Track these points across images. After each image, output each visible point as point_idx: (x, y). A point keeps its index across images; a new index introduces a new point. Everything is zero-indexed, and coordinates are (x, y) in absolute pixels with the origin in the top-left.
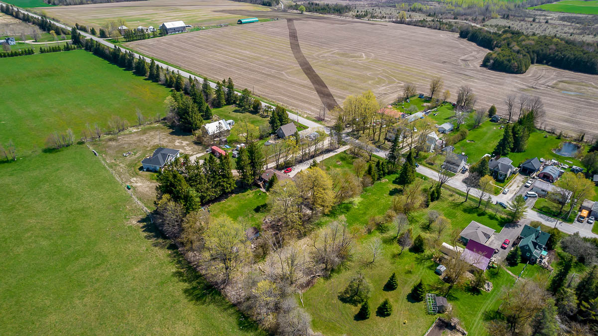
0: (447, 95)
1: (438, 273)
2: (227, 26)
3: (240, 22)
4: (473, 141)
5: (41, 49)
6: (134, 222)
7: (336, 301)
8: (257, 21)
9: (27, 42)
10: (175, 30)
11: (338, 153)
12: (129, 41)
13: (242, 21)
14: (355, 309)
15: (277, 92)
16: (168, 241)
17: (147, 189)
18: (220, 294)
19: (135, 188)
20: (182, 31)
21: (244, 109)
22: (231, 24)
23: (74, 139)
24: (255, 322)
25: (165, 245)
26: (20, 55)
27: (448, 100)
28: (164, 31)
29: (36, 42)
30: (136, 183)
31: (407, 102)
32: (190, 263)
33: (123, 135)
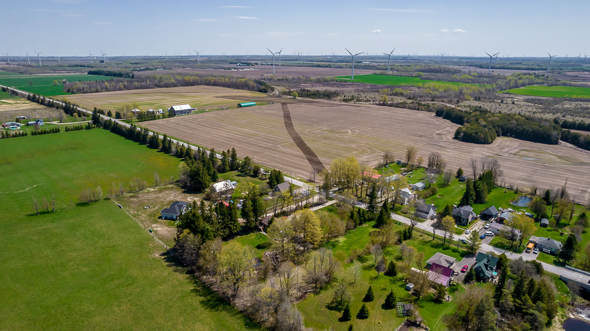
0: (420, 161)
1: (408, 289)
2: (228, 109)
3: (240, 106)
4: (442, 196)
5: (66, 128)
6: (157, 255)
7: (324, 309)
8: (254, 105)
9: (53, 123)
10: (182, 112)
11: (326, 206)
12: (141, 121)
13: (242, 105)
14: (340, 315)
15: (273, 161)
16: (186, 268)
17: (166, 232)
18: (230, 304)
19: (156, 232)
20: (188, 113)
21: (245, 174)
22: (232, 108)
23: (102, 196)
24: (258, 323)
25: (184, 271)
26: (48, 133)
27: (422, 165)
28: (172, 113)
29: (61, 123)
30: (157, 228)
31: (386, 167)
32: (205, 283)
33: (142, 193)
